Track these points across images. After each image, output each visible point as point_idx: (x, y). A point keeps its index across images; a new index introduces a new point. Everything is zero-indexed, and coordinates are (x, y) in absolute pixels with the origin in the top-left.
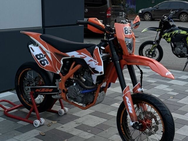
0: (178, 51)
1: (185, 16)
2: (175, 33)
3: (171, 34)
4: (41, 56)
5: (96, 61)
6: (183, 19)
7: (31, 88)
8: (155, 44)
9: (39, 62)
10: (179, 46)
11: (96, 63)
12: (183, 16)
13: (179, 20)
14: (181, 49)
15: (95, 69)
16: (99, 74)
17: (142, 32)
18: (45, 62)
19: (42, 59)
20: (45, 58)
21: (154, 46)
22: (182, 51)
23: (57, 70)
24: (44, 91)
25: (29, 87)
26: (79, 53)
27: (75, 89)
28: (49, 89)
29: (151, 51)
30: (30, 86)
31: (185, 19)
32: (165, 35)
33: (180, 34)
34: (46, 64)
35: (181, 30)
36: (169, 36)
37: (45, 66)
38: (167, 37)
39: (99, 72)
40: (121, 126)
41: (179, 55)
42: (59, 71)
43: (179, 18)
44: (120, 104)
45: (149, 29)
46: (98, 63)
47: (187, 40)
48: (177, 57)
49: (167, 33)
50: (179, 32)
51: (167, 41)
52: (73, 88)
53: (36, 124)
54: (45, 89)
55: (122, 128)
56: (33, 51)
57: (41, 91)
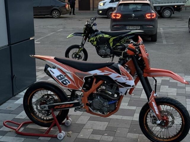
0: (103, 53)
1: (57, 12)
2: (99, 37)
3: (96, 38)
4: (62, 77)
5: (126, 77)
6: (55, 16)
7: (48, 106)
8: (81, 48)
9: (61, 82)
10: (103, 48)
11: (126, 79)
12: (54, 12)
13: (51, 16)
14: (105, 51)
15: (126, 84)
16: (132, 87)
17: (68, 37)
18: (67, 81)
19: (63, 79)
20: (66, 78)
21: (80, 50)
22: (106, 52)
23: (79, 87)
24: (64, 107)
25: (47, 106)
26: (101, 71)
27: (100, 101)
28: (70, 105)
29: (78, 54)
30: (47, 104)
31: (57, 15)
32: (91, 39)
33: (103, 37)
34: (68, 83)
35: (104, 34)
36: (94, 40)
37: (67, 85)
38: (93, 41)
39: (131, 86)
40: (145, 125)
41: (103, 55)
42: (81, 88)
43: (51, 15)
44: (142, 108)
45: (75, 34)
46: (128, 78)
47: (110, 43)
48: (101, 57)
49: (92, 37)
50: (102, 36)
51: (93, 44)
52: (99, 100)
53: (60, 137)
54: (65, 105)
55: (146, 127)
56: (54, 73)
57: (61, 107)
